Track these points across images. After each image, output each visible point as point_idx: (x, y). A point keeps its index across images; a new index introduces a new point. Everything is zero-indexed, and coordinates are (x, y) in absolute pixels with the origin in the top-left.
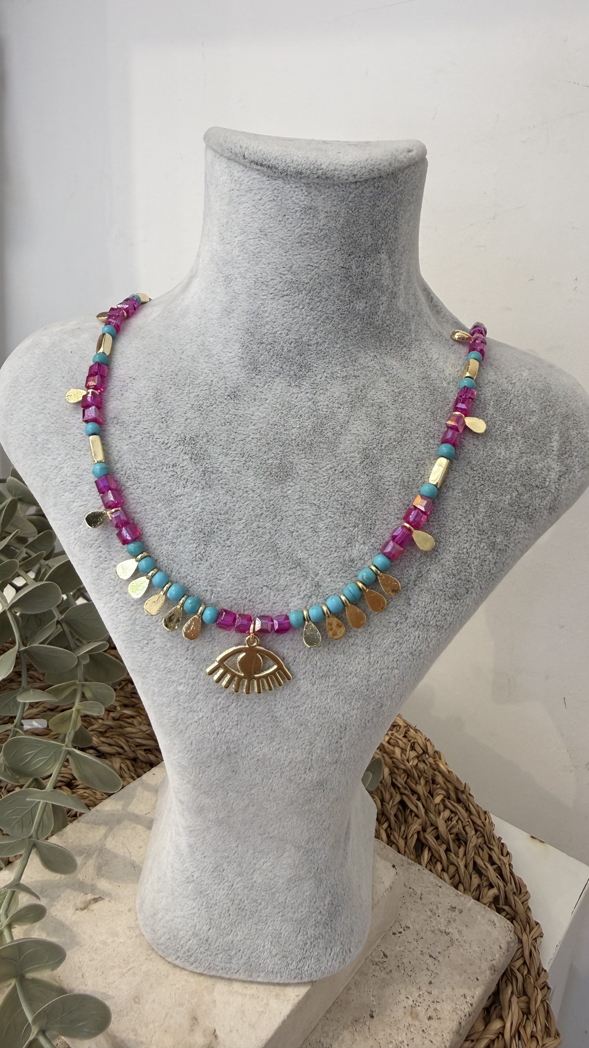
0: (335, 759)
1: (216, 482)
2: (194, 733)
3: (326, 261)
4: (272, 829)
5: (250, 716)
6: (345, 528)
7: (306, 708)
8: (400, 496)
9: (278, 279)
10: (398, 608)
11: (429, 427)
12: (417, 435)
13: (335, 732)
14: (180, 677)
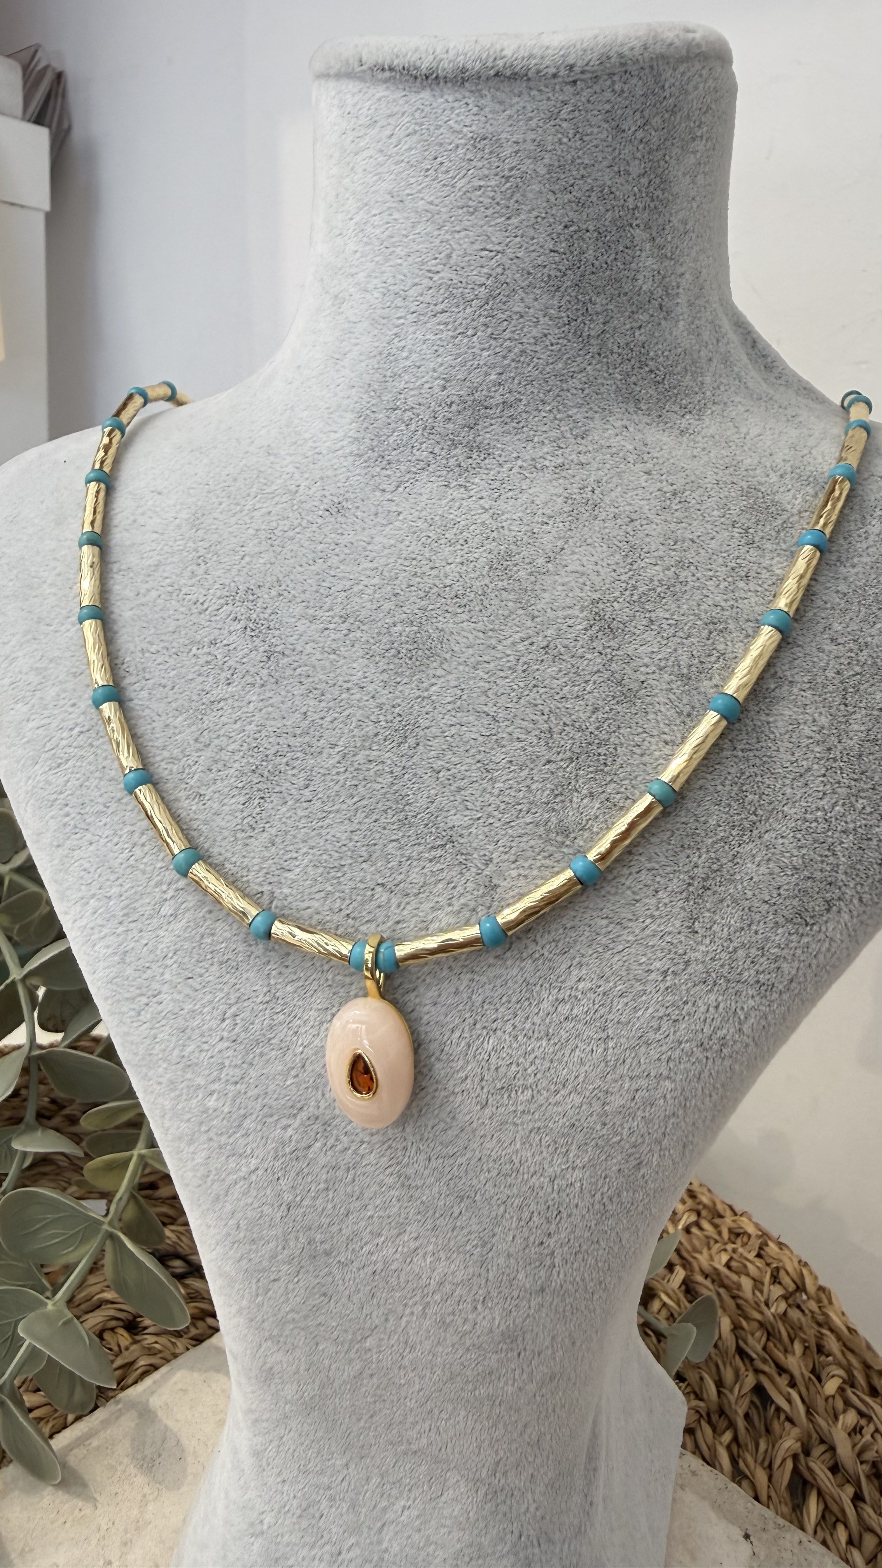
0: (539, 1282)
1: (289, 672)
2: (242, 1203)
3: (518, 239)
4: (413, 1434)
5: (352, 1172)
6: (549, 762)
7: (470, 1159)
8: (671, 696)
9: (426, 282)
10: (668, 939)
11: (738, 557)
12: (711, 573)
13: (535, 1219)
14: (211, 1078)
